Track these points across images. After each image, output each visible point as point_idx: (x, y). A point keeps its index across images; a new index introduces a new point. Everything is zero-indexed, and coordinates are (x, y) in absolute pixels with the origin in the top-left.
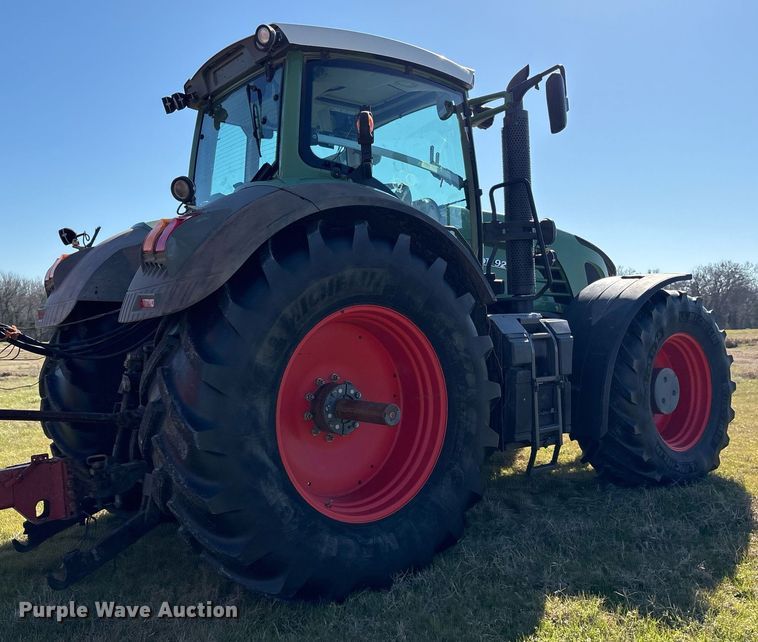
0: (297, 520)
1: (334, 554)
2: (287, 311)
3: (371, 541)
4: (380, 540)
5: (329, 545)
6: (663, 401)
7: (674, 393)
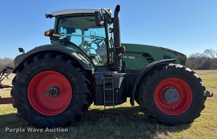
0: (31, 112)
1: (38, 120)
2: (28, 73)
3: (48, 119)
4: (50, 119)
5: (38, 118)
6: (169, 99)
7: (176, 97)
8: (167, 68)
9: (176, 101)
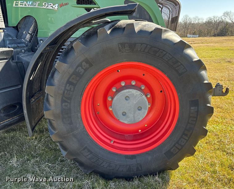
6: (124, 114)
7: (140, 109)
8: (109, 32)
9: (141, 119)
